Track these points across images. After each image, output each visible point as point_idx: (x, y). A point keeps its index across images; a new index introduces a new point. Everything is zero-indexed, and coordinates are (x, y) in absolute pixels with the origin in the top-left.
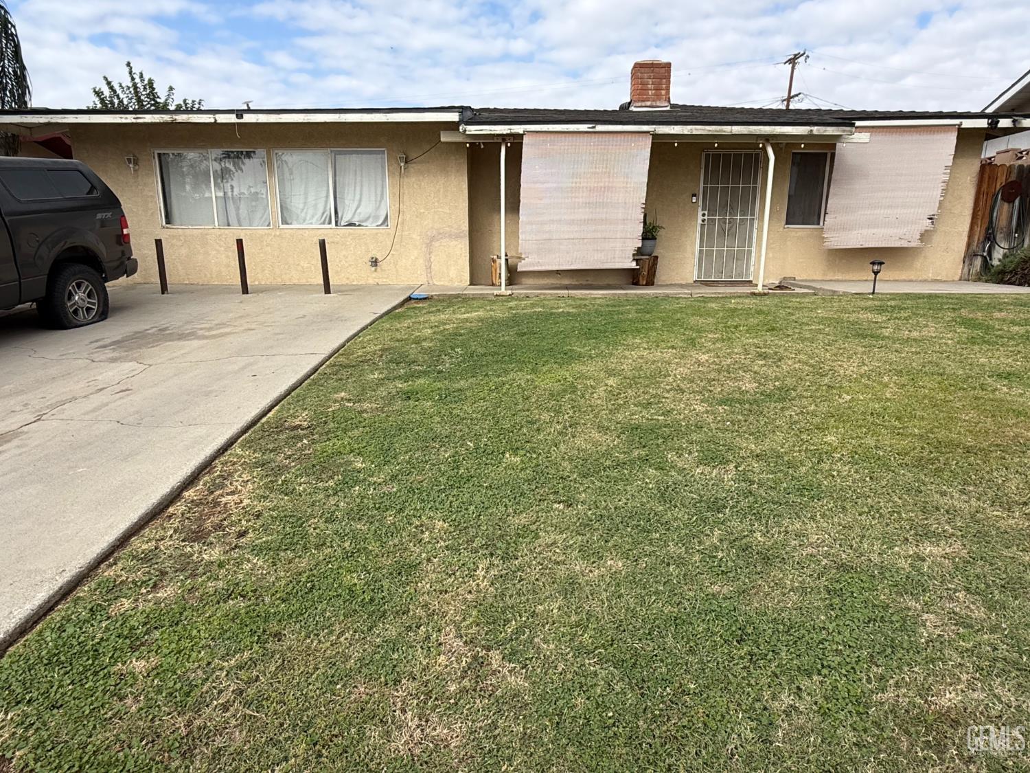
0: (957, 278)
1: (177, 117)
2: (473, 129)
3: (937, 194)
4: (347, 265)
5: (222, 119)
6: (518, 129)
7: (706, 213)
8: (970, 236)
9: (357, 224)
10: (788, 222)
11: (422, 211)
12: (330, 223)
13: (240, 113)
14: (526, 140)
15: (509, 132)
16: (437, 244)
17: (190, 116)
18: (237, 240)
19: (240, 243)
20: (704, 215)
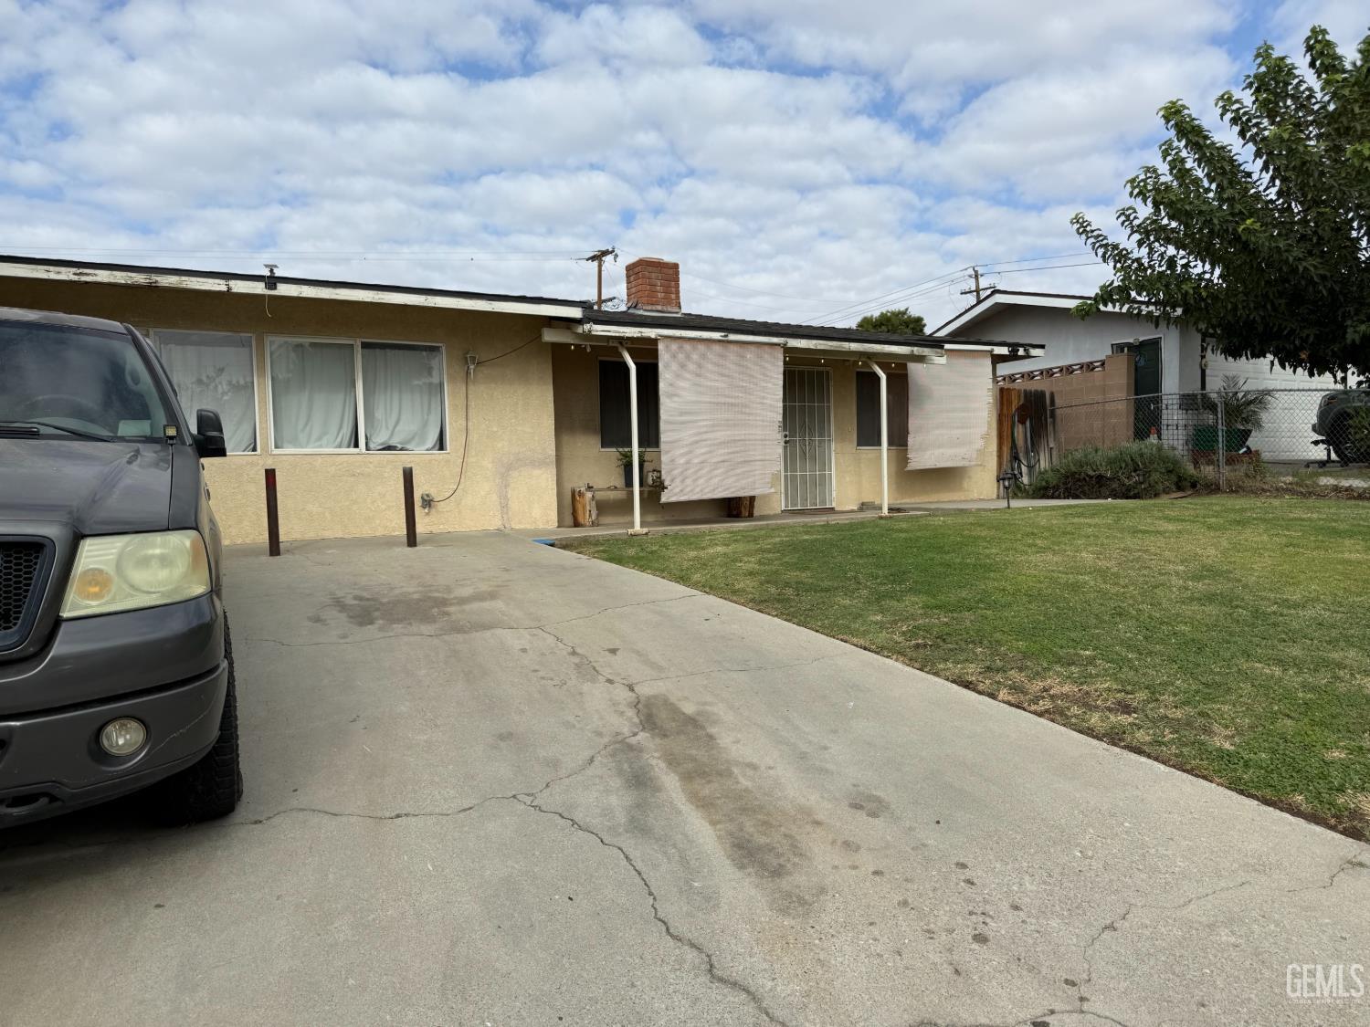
0: (995, 495)
1: (158, 279)
2: (599, 330)
4: (383, 507)
5: (239, 287)
6: (651, 333)
7: (787, 433)
8: (1000, 456)
9: (400, 446)
10: (859, 444)
11: (495, 429)
13: (273, 281)
14: (661, 346)
15: (639, 335)
16: (515, 474)
17: (184, 278)
18: (266, 471)
19: (270, 475)
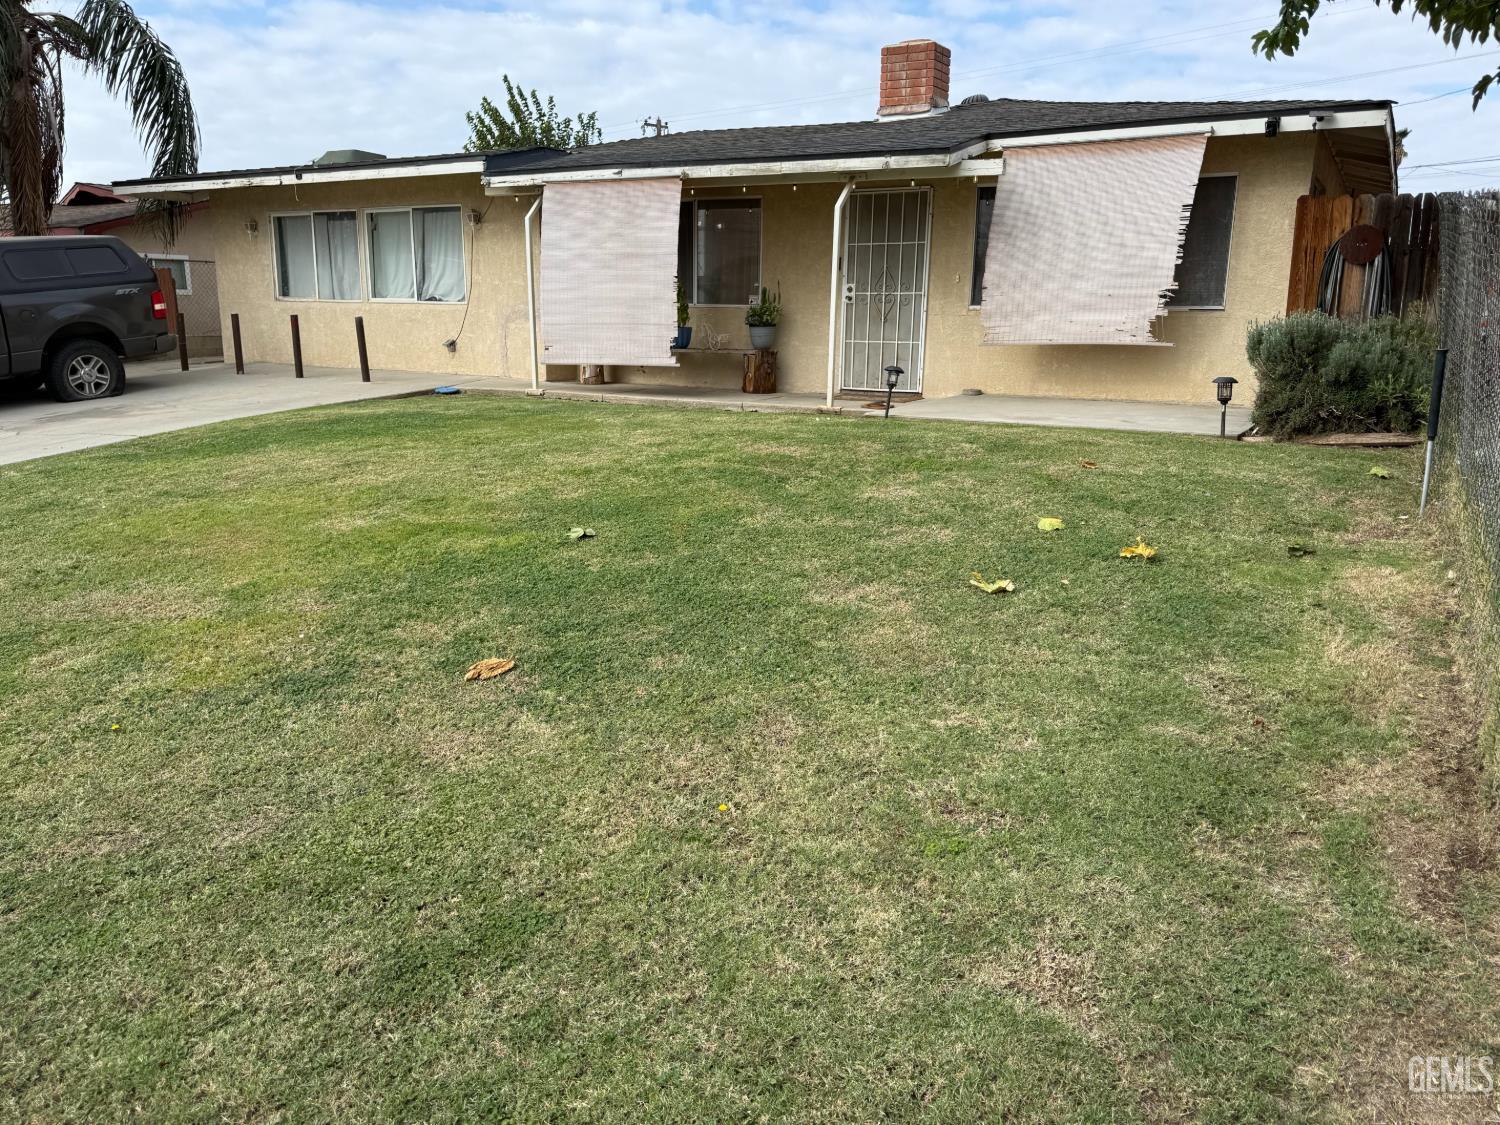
3: (1171, 254)
5: (285, 180)
7: (853, 286)
9: (439, 298)
10: (975, 301)
11: (496, 283)
12: (413, 296)
13: (299, 173)
14: (547, 193)
16: (512, 326)
18: (292, 316)
20: (850, 290)
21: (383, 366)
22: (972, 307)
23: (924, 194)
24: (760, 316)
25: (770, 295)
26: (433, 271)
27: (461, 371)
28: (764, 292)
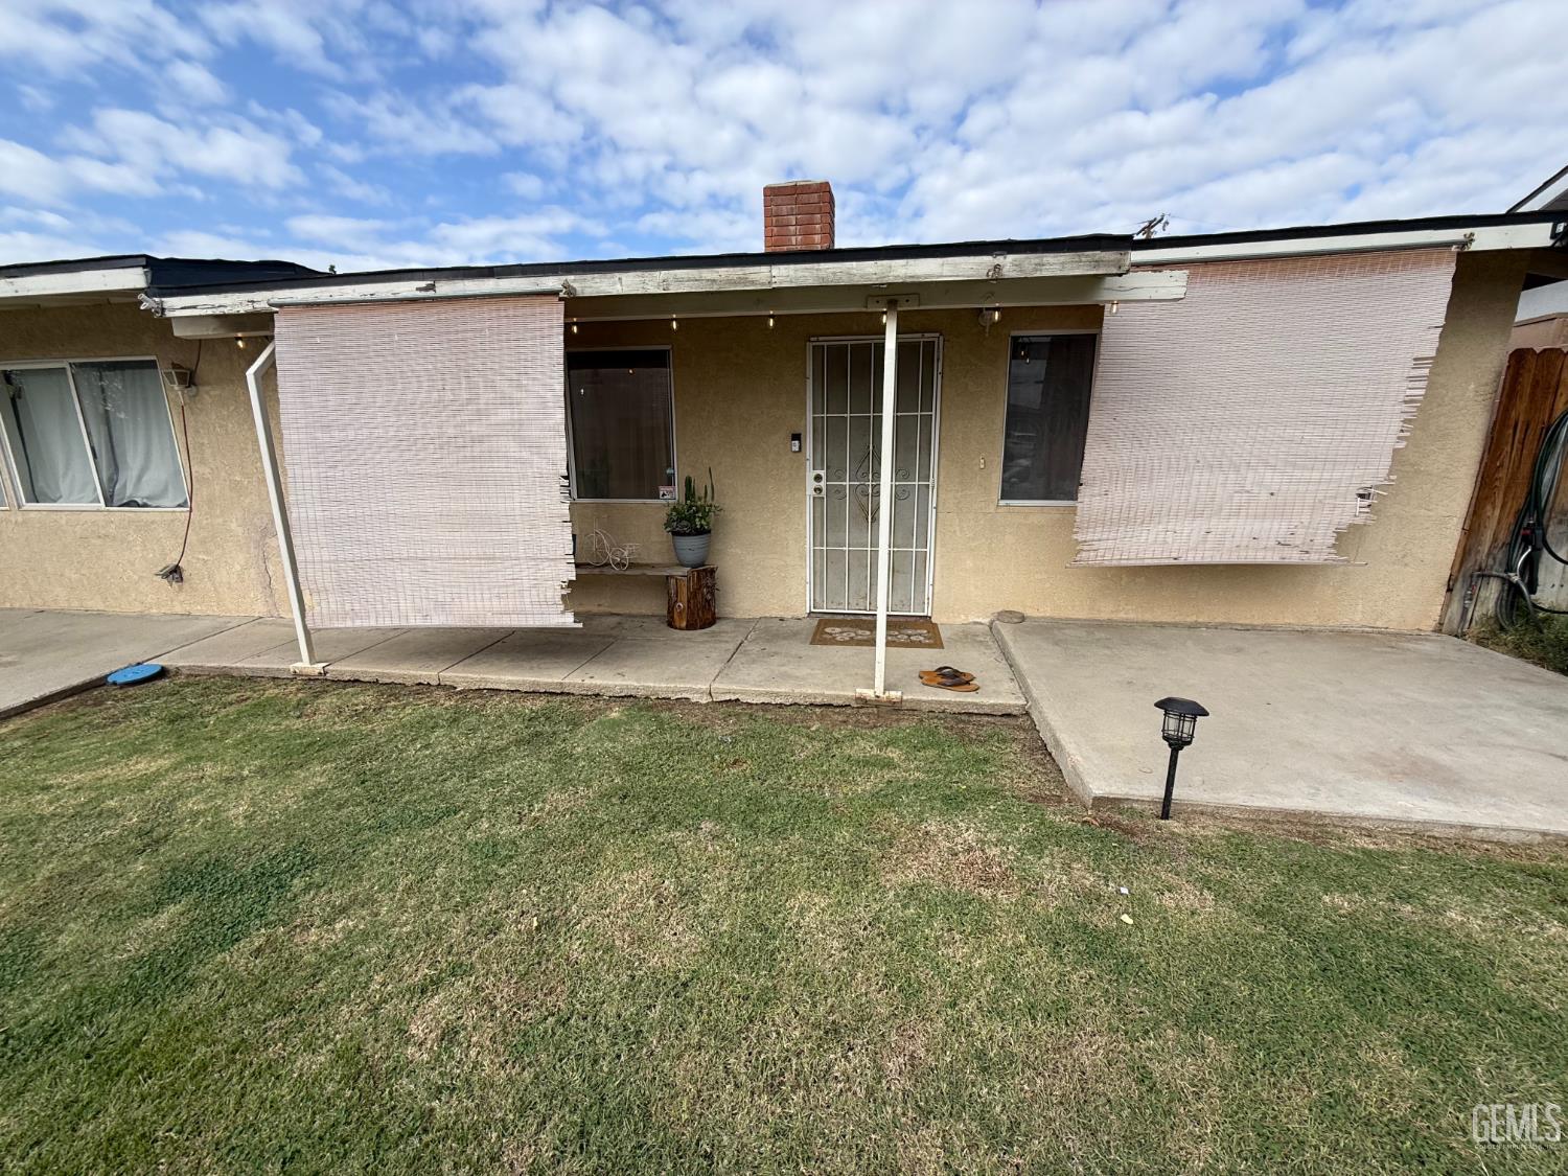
0: (1430, 624)
2: (177, 306)
3: (1387, 432)
6: (267, 301)
7: (823, 473)
8: (1471, 530)
9: (141, 501)
10: (1008, 494)
12: (96, 500)
14: (281, 325)
16: (273, 542)
20: (818, 478)
21: (63, 604)
22: (1003, 503)
23: (930, 346)
24: (691, 519)
25: (699, 488)
26: (129, 460)
27: (196, 610)
28: (688, 482)
